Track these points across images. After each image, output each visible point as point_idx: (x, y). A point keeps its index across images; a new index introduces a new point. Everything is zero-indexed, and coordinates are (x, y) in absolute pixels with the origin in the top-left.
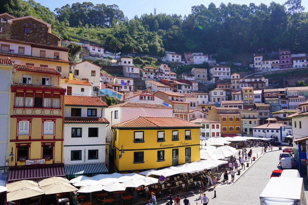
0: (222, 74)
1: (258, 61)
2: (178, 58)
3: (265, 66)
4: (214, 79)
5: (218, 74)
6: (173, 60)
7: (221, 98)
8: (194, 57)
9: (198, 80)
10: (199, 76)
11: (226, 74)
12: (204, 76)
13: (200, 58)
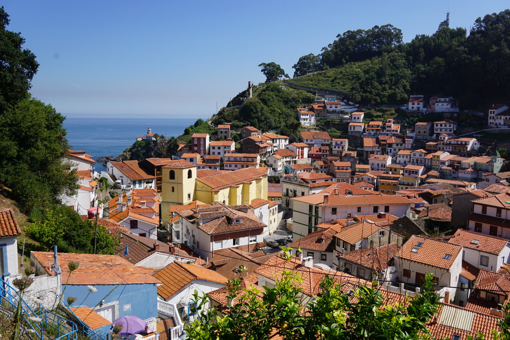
0: (444, 130)
1: (493, 115)
2: (419, 106)
3: (498, 121)
4: (435, 135)
5: (439, 130)
6: (413, 108)
7: (419, 159)
8: (436, 104)
9: (419, 135)
10: (419, 132)
11: (448, 130)
12: (425, 132)
13: (442, 105)
